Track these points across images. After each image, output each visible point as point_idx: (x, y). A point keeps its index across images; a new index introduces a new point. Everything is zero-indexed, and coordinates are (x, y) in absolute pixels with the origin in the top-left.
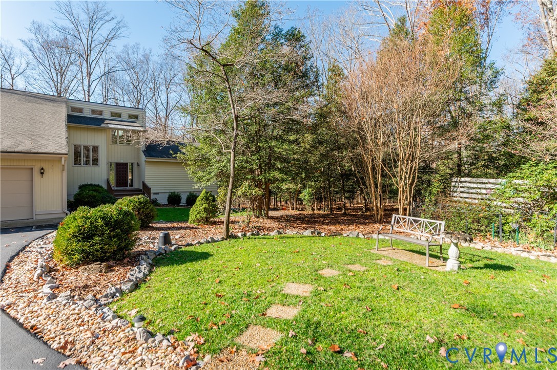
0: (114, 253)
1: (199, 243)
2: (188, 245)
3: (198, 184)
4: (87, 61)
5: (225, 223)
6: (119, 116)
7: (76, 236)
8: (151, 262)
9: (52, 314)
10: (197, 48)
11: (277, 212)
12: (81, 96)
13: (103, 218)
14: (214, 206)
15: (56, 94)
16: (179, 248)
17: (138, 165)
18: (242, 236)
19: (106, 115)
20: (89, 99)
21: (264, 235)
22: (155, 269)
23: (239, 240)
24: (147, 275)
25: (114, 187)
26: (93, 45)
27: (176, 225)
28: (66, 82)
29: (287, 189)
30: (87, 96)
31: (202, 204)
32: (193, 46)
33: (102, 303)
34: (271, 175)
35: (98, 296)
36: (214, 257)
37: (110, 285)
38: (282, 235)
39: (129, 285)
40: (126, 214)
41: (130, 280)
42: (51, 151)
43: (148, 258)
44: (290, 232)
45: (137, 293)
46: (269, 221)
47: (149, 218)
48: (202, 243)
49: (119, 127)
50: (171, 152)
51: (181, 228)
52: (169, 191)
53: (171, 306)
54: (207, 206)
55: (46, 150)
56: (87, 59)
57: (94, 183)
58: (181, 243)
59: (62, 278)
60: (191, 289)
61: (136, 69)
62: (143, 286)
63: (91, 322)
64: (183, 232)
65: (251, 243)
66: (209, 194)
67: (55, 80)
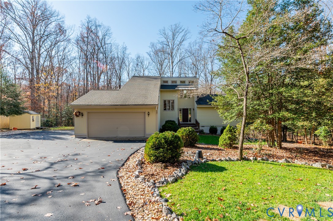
0: (170, 159)
1: (221, 160)
2: (213, 160)
3: (226, 121)
4: (171, 56)
5: (239, 148)
6: (184, 82)
7: (153, 147)
8: (188, 167)
9: (134, 186)
10: (219, 32)
11: (292, 145)
12: (169, 75)
13: (165, 139)
14: (235, 136)
15: (159, 75)
16: (207, 162)
17: (194, 110)
18: (253, 159)
19: (178, 83)
20: (172, 76)
21: (273, 161)
22: (190, 172)
23: (250, 162)
24: (184, 175)
25: (181, 122)
26: (174, 47)
27: (211, 146)
28: (163, 69)
29: (302, 126)
30: (171, 74)
31: (227, 134)
32: (218, 32)
33: (157, 186)
34: (281, 115)
35: (156, 181)
36: (227, 171)
37: (163, 177)
38: (290, 164)
39: (172, 178)
40: (176, 138)
41: (173, 176)
42: (152, 104)
43: (187, 165)
44: (298, 162)
45: (174, 185)
46: (281, 151)
47: (194, 141)
48: (223, 161)
49: (184, 88)
50: (208, 101)
51: (213, 149)
52: (210, 125)
53: (188, 198)
54: (230, 136)
55: (150, 103)
56: (172, 55)
57: (172, 120)
58: (209, 158)
59: (145, 168)
60: (204, 190)
61: (195, 55)
62: (179, 181)
63: (147, 195)
64: (213, 151)
65: (259, 166)
66: (232, 128)
67: (159, 68)
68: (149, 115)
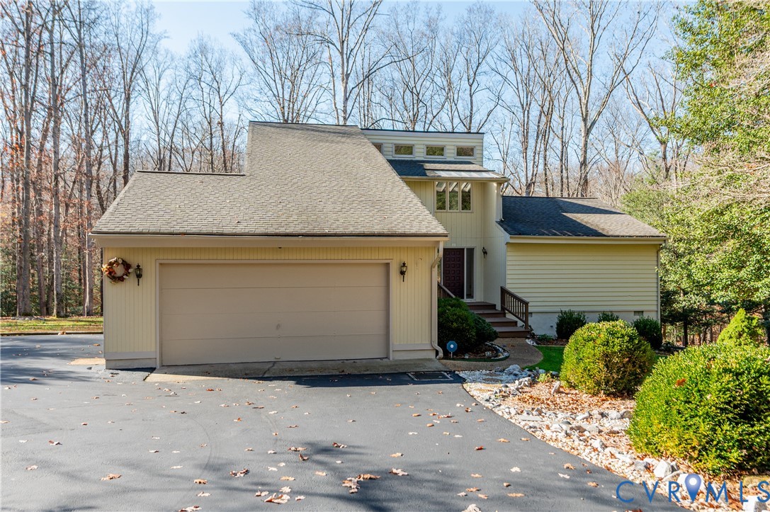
6: (441, 150)
17: (485, 253)
49: (448, 174)
52: (558, 309)
56: (342, 49)
68: (402, 273)
